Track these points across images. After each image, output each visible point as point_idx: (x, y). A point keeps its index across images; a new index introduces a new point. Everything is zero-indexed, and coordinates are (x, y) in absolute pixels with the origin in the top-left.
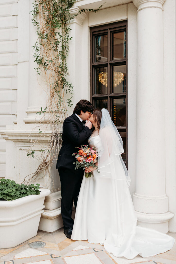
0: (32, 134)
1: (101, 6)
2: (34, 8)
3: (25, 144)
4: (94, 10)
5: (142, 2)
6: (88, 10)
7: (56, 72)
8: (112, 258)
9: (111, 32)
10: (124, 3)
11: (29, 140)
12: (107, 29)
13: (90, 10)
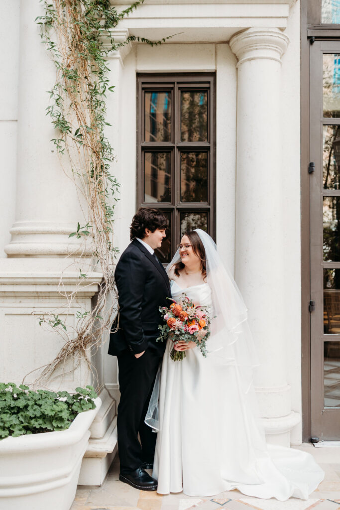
0: (65, 280)
1: (168, 38)
2: (45, 11)
4: (150, 42)
6: (140, 40)
7: (94, 152)
9: (179, 88)
10: (211, 41)
11: (61, 292)
12: (173, 83)
13: (143, 39)
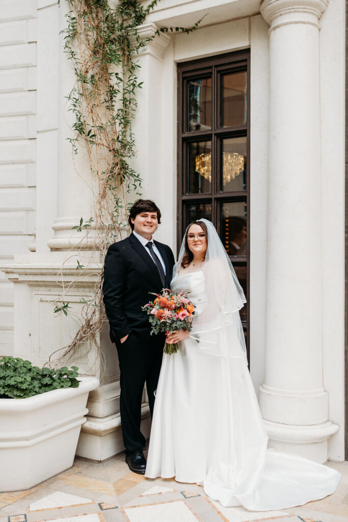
0: (65, 271)
1: (199, 22)
2: (68, 24)
3: (50, 290)
4: (186, 29)
5: (279, 12)
6: (174, 30)
7: (110, 151)
8: (217, 509)
9: (218, 72)
10: (244, 15)
11: (59, 282)
12: (211, 67)
13: (177, 29)
